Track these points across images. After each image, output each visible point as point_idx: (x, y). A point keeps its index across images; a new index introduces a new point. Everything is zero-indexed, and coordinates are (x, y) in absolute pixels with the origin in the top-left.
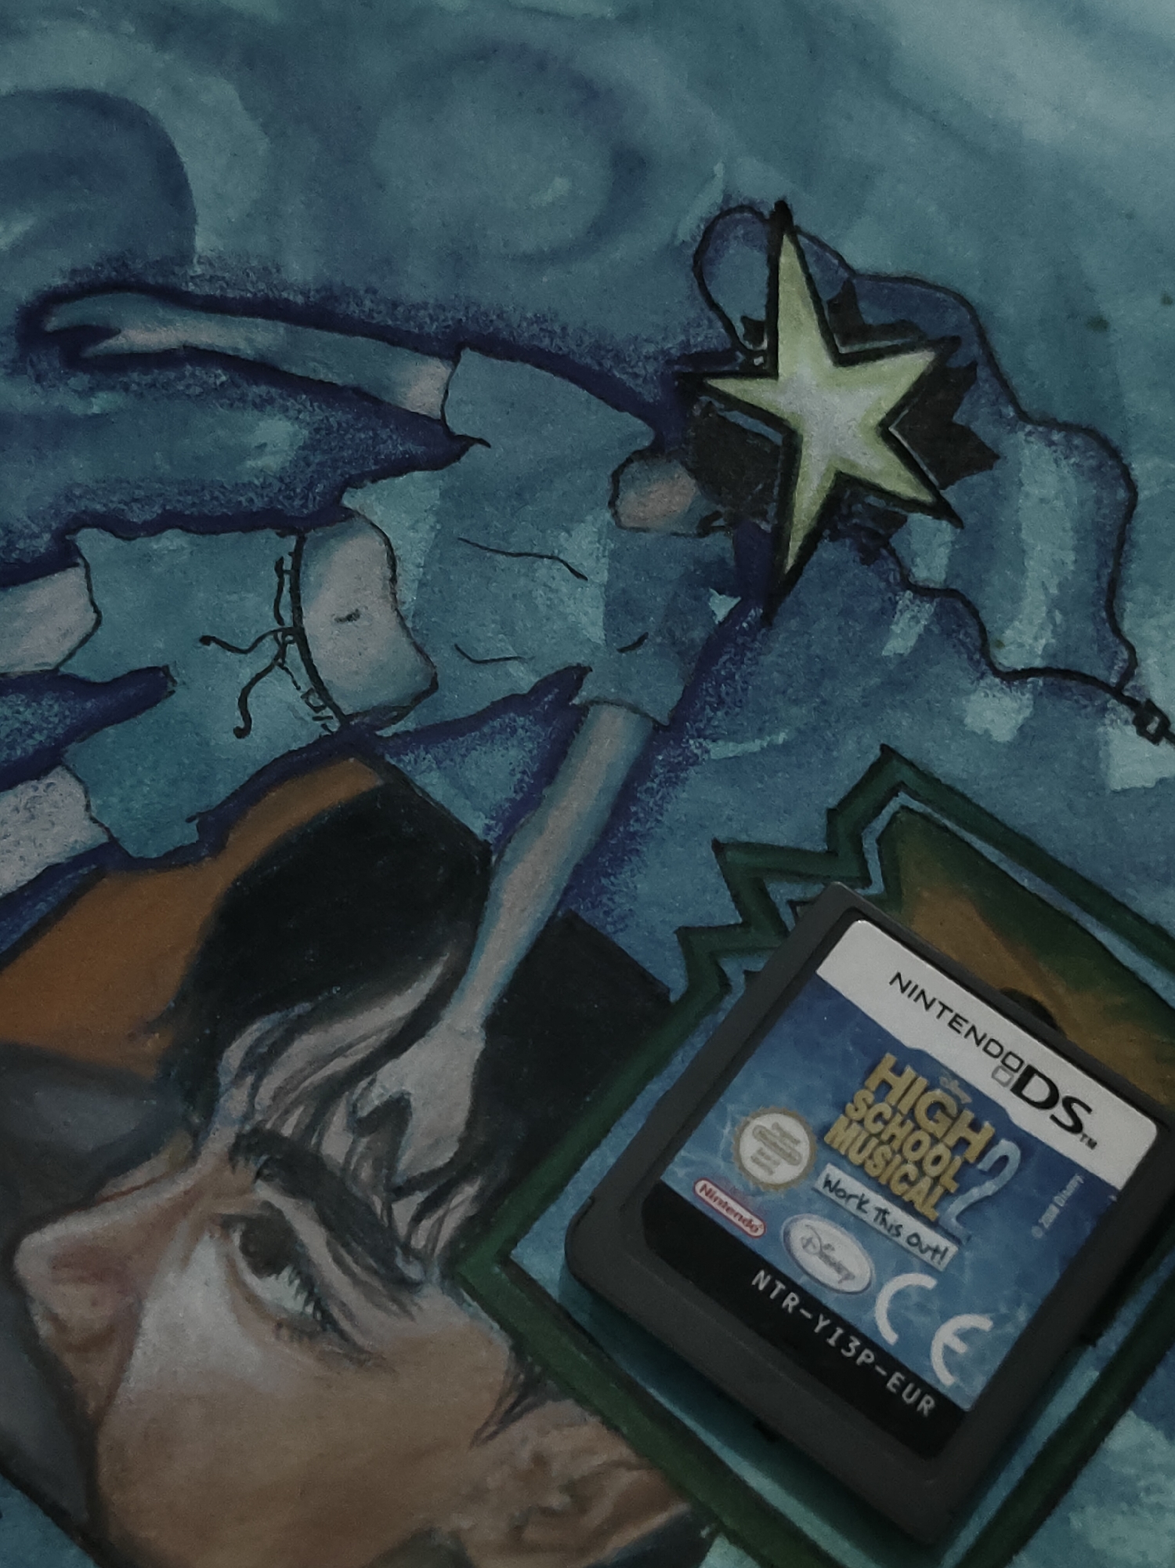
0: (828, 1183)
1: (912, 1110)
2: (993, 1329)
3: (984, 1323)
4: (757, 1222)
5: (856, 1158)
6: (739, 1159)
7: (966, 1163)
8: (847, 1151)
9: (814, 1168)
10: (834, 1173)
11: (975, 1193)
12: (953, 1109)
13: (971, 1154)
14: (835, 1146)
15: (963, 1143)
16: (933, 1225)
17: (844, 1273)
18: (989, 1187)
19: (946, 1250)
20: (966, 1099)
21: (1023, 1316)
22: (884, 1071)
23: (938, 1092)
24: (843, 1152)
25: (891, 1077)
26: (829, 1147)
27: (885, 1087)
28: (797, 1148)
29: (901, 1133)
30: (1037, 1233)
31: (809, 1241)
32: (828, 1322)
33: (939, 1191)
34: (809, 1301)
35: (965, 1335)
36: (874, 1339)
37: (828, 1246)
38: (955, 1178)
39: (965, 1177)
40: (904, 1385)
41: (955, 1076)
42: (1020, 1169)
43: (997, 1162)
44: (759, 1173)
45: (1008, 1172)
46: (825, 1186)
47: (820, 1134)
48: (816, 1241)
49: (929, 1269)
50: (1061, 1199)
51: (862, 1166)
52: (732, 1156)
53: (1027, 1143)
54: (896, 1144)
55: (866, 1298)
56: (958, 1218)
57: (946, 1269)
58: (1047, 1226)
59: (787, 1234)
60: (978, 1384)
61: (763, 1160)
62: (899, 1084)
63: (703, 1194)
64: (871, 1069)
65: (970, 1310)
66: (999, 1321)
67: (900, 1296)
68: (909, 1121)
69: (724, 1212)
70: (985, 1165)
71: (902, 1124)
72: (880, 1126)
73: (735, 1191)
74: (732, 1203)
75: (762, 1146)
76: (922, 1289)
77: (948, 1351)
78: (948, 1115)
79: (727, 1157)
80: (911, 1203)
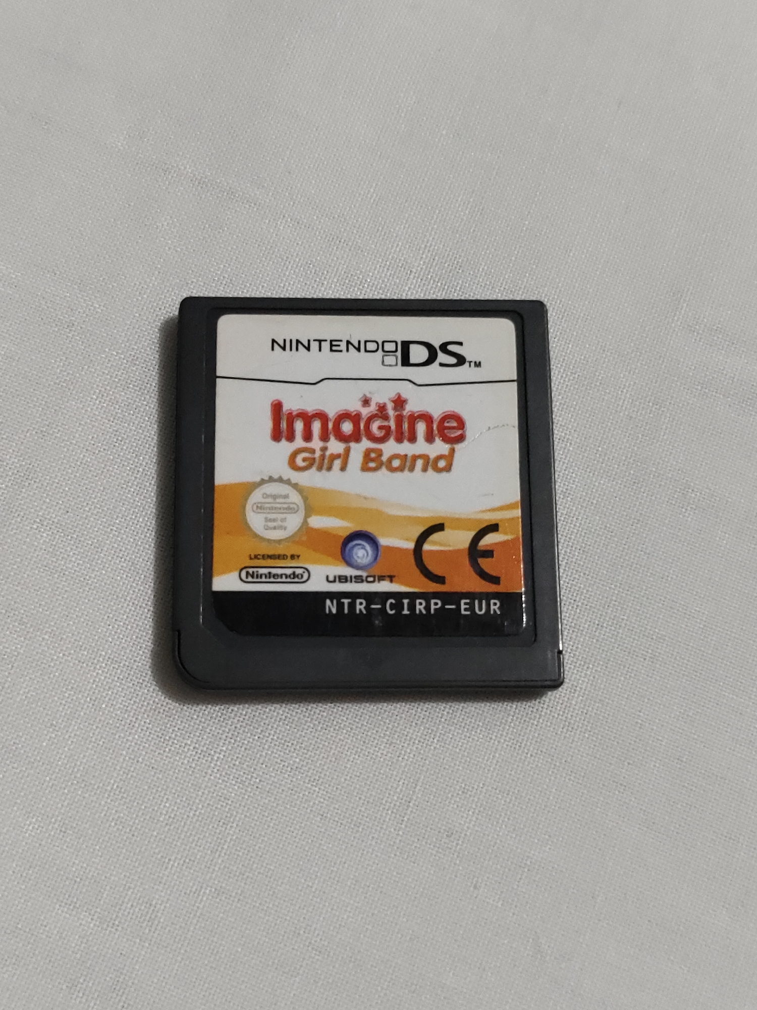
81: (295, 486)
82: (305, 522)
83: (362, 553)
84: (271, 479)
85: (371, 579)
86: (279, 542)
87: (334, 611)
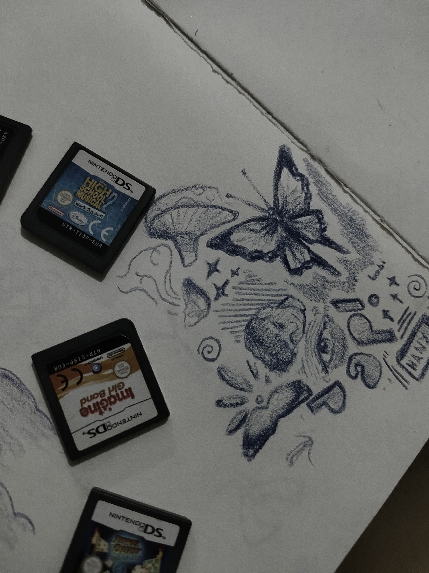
0: (77, 204)
1: (94, 188)
2: (113, 230)
3: (112, 229)
4: (62, 213)
5: (82, 198)
6: (57, 201)
7: (106, 198)
8: (81, 197)
9: (74, 201)
10: (78, 202)
11: (108, 203)
12: (103, 187)
13: (107, 196)
14: (78, 196)
15: (105, 194)
16: (100, 210)
17: (81, 222)
18: (111, 202)
19: (103, 215)
20: (105, 185)
21: (119, 227)
22: (87, 180)
23: (100, 184)
24: (80, 197)
25: (89, 182)
26: (77, 197)
27: (88, 183)
28: (70, 197)
29: (92, 193)
30: (122, 210)
31: (74, 216)
32: (78, 232)
33: (101, 203)
34: (74, 227)
35: (107, 231)
36: (89, 234)
37: (78, 217)
38: (104, 201)
39: (106, 200)
40: (95, 242)
41: (103, 180)
42: (117, 198)
43: (113, 197)
44: (62, 203)
45: (115, 199)
46: (76, 205)
47: (75, 194)
48: (75, 216)
49: (99, 219)
50: (126, 203)
51: (84, 200)
52: (56, 200)
53: (118, 192)
54: (91, 195)
55: (87, 226)
56: (105, 209)
57: (103, 219)
58: (123, 209)
59: (68, 215)
60: (111, 241)
61: (62, 200)
62: (91, 183)
63: (50, 209)
64: (85, 180)
65: (109, 227)
66: (115, 228)
67: (93, 225)
68: (94, 190)
69: (55, 212)
70: (110, 198)
71: (92, 191)
72: (87, 192)
73: (57, 207)
74: (56, 210)
75: (62, 197)
76: (98, 223)
77: (104, 235)
78: (102, 188)
79: (55, 200)
80: (95, 206)
81: (120, 378)
82: (114, 370)
83: (96, 368)
84: (127, 377)
85: (91, 362)
86: (118, 362)
87: (98, 350)
